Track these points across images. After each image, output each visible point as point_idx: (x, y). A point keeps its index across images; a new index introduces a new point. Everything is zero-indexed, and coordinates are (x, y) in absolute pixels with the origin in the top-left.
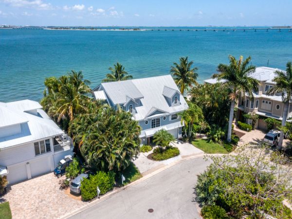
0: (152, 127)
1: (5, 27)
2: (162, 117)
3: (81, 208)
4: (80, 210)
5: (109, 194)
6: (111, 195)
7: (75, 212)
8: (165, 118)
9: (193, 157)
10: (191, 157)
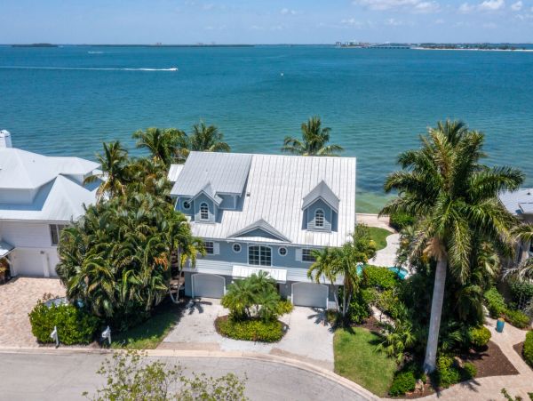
0: (251, 263)
1: (351, 44)
2: (275, 247)
3: (23, 348)
4: (18, 351)
5: (77, 348)
6: (76, 352)
7: (9, 350)
8: (283, 251)
9: (294, 361)
10: (288, 359)
